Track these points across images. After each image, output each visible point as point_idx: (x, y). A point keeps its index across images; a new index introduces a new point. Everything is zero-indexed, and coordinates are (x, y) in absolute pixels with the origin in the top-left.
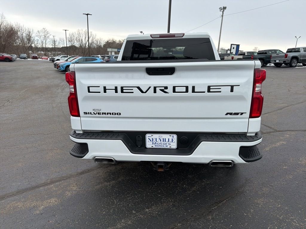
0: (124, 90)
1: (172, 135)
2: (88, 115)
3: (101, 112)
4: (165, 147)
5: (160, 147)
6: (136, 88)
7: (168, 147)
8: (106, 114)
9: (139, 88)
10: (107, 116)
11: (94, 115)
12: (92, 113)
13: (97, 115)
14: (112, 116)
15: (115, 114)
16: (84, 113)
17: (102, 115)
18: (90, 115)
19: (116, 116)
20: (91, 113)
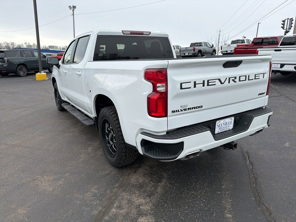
0: (209, 83)
1: (231, 118)
2: (175, 113)
3: (187, 108)
4: (226, 130)
5: (223, 130)
6: (218, 80)
7: (228, 129)
8: (191, 109)
9: (219, 80)
10: (192, 110)
11: (181, 112)
12: (180, 110)
13: (184, 112)
14: (196, 110)
15: (198, 108)
16: (172, 111)
17: (187, 111)
18: (177, 113)
19: (199, 109)
20: (178, 110)
